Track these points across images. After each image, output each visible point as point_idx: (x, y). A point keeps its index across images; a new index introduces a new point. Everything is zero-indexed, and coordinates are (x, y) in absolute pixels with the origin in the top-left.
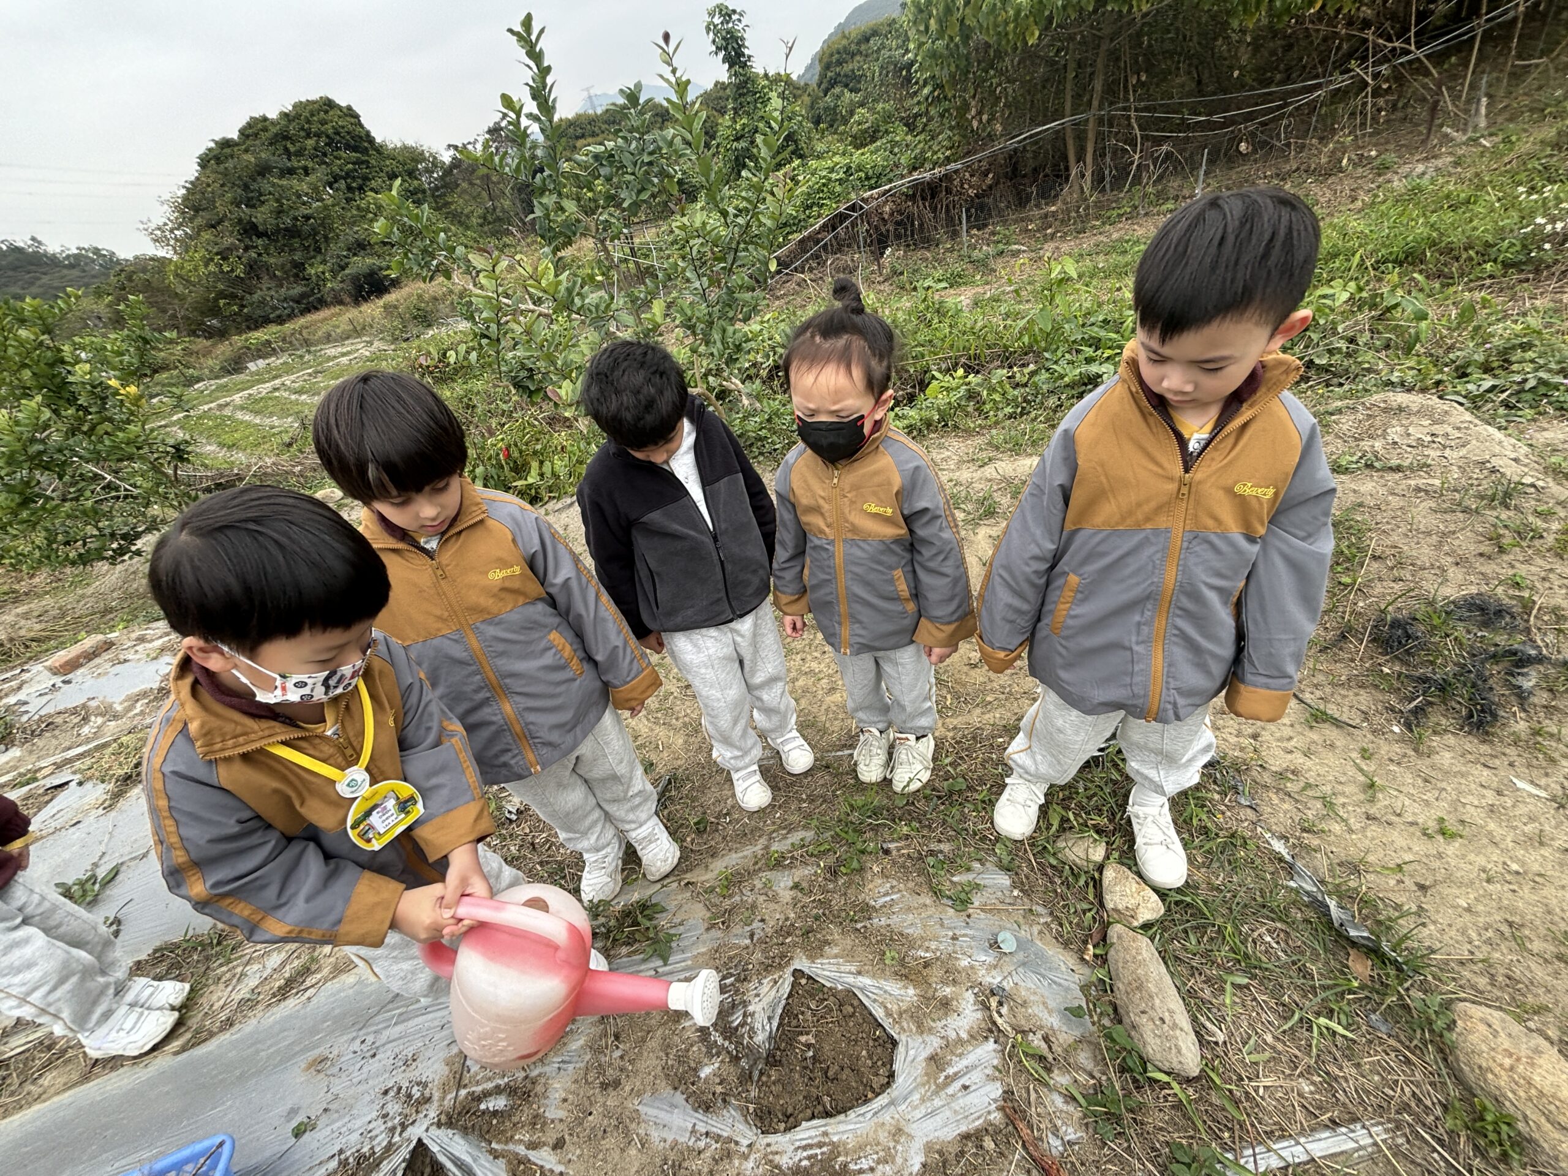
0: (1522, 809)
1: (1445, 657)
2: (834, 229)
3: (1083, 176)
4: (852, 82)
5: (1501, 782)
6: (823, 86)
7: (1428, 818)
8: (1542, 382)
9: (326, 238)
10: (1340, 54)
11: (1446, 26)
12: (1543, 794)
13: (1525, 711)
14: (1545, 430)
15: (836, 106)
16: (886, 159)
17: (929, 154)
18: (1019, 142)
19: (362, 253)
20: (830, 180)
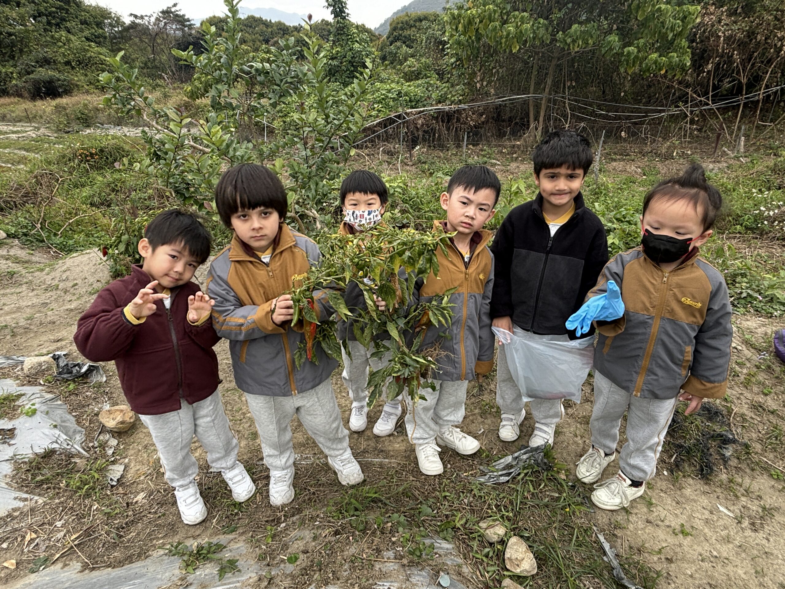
0: (721, 522)
1: (690, 435)
2: (385, 127)
3: (537, 129)
4: (409, 41)
5: (712, 506)
6: (390, 39)
7: (675, 523)
8: (749, 295)
9: (21, 51)
10: (674, 97)
11: (727, 95)
12: (731, 515)
13: (726, 469)
14: (748, 320)
15: (396, 53)
16: (424, 92)
17: (450, 96)
18: (503, 101)
19: (47, 67)
20: (387, 97)
